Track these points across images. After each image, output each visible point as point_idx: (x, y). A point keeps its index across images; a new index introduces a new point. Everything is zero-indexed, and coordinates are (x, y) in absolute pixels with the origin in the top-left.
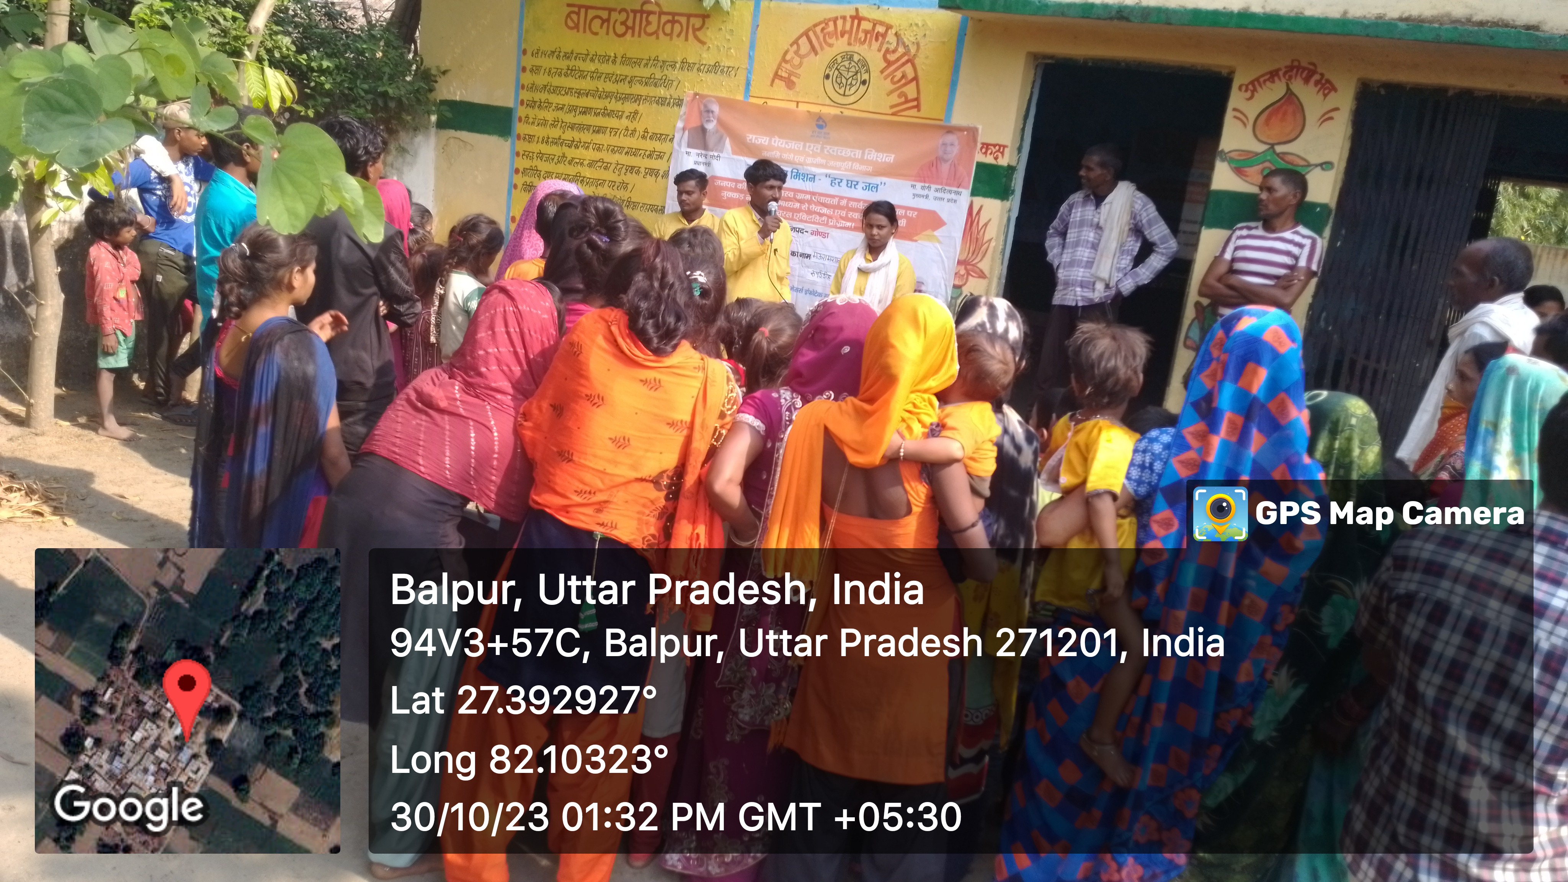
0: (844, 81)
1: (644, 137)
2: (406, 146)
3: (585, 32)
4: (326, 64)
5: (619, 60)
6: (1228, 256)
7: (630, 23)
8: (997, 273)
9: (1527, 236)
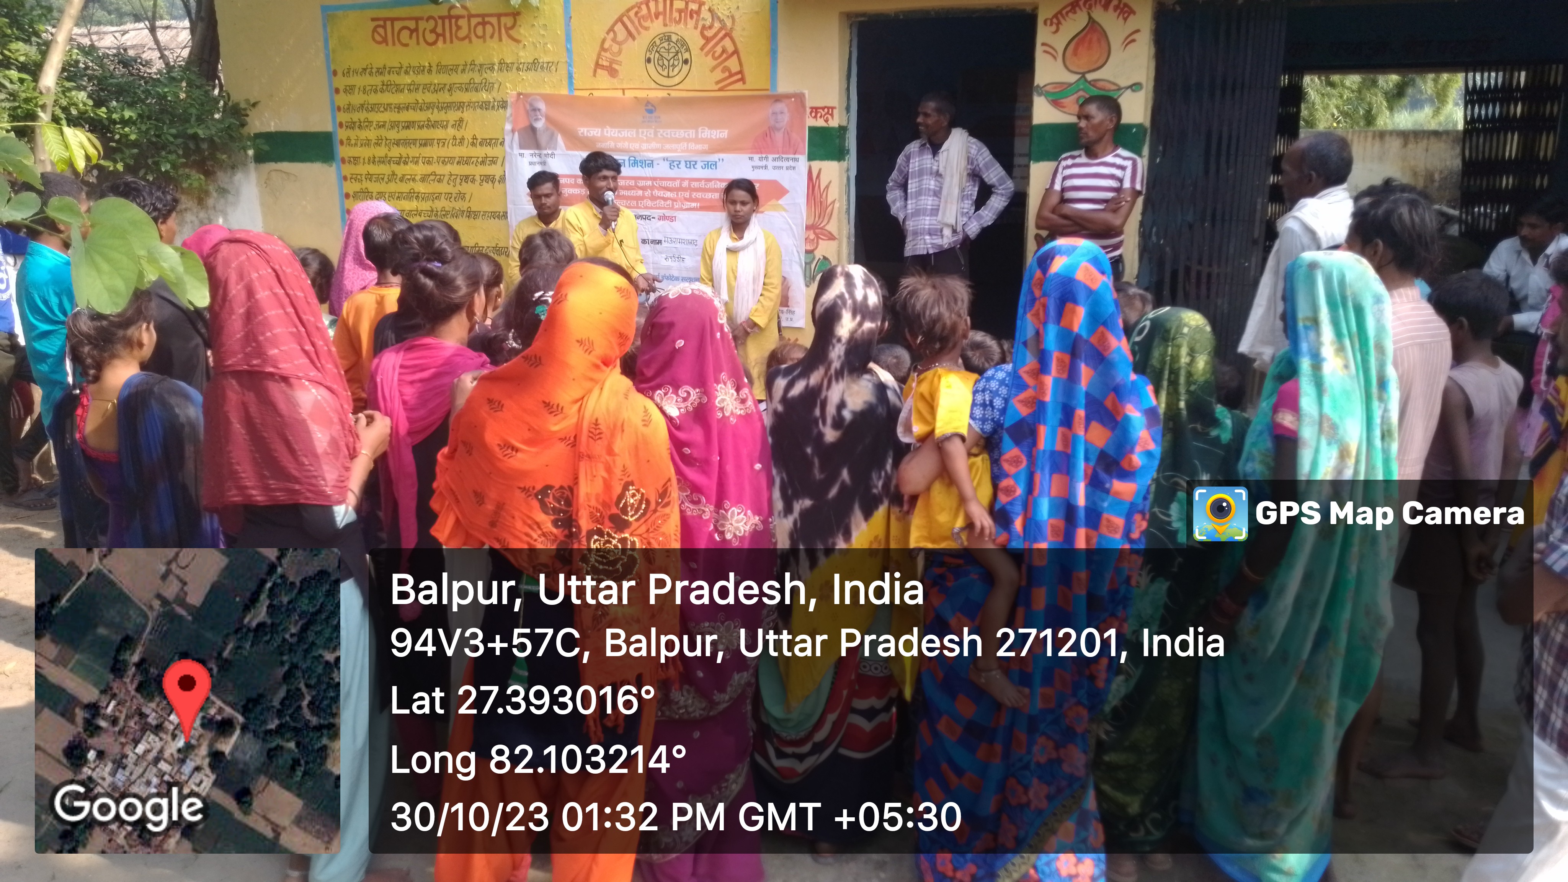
0: (666, 62)
1: (473, 144)
2: (226, 187)
3: (394, 44)
4: (127, 114)
5: (434, 69)
6: (1057, 187)
7: (439, 30)
8: (845, 232)
9: (1338, 123)
